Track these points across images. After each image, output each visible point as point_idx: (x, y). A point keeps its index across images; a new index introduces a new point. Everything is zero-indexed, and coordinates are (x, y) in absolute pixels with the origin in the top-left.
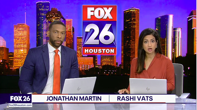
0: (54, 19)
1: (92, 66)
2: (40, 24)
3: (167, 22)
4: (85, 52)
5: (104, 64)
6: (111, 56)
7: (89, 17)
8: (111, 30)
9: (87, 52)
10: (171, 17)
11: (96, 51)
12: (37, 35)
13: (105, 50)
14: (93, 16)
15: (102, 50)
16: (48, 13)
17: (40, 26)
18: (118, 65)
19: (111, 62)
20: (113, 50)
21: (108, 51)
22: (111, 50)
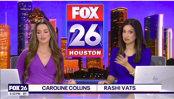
0: (37, 19)
1: (77, 69)
2: (22, 25)
3: (158, 22)
4: (70, 54)
5: (90, 67)
6: (97, 58)
7: (74, 17)
8: (97, 30)
9: (71, 54)
10: (161, 17)
11: (81, 53)
12: (19, 36)
13: (91, 51)
14: (78, 16)
15: (88, 51)
16: (30, 12)
17: (22, 26)
18: (105, 68)
19: (97, 65)
20: (100, 51)
21: (94, 53)
22: (98, 52)
